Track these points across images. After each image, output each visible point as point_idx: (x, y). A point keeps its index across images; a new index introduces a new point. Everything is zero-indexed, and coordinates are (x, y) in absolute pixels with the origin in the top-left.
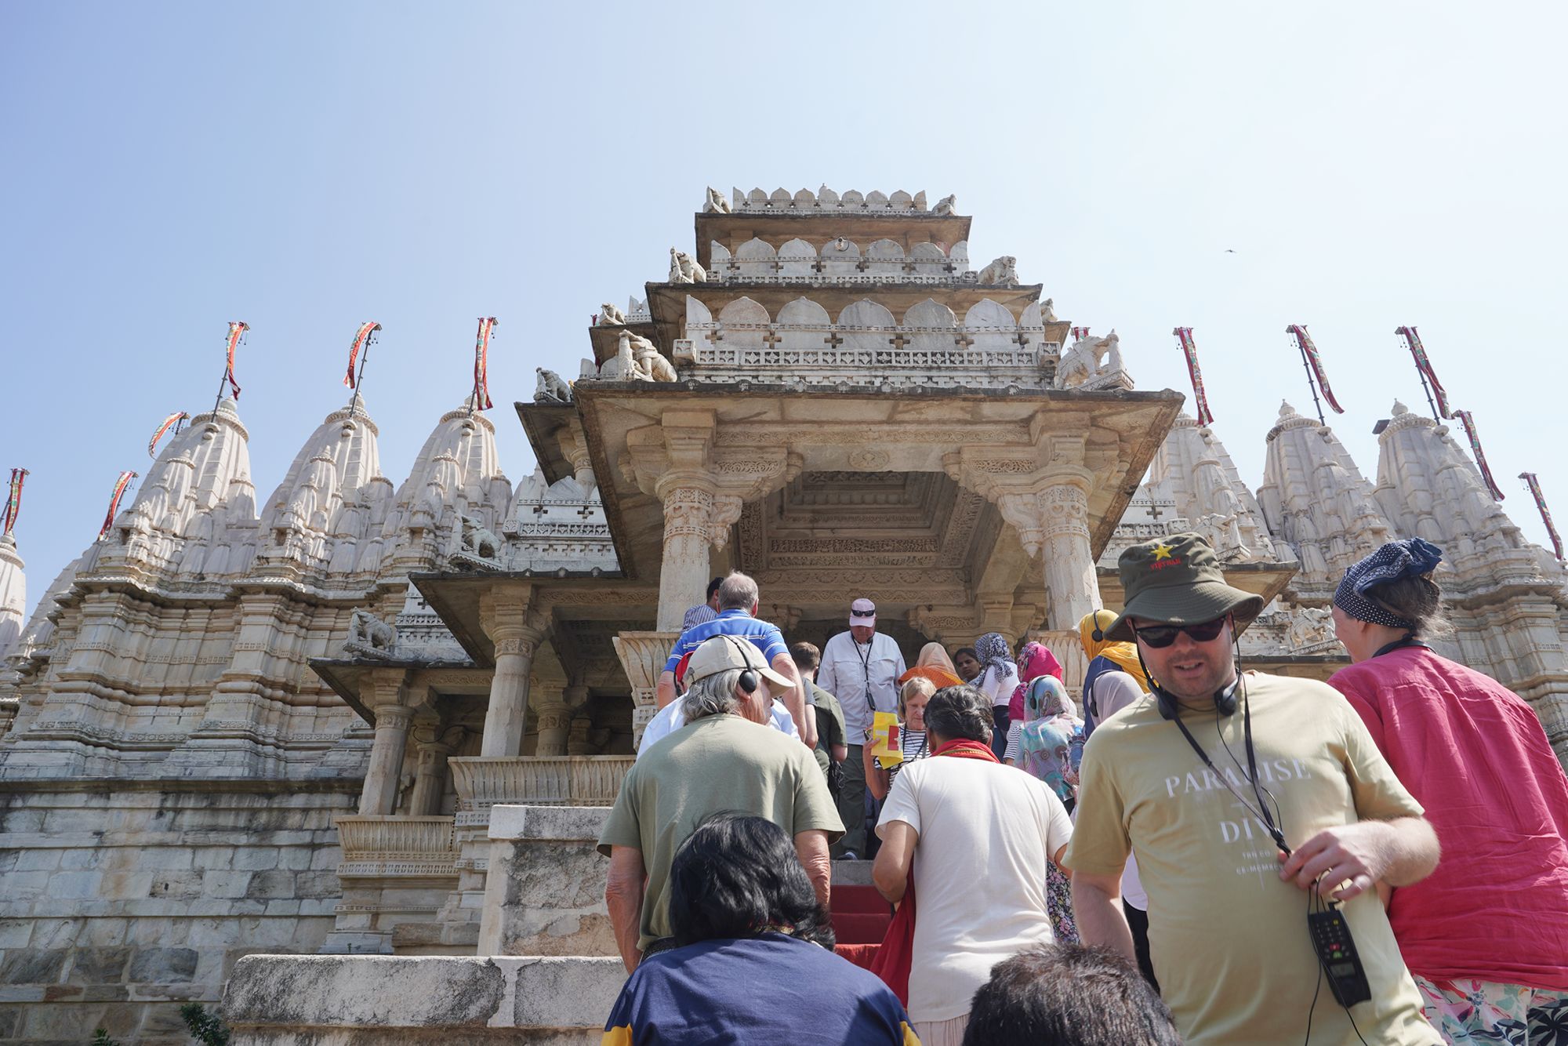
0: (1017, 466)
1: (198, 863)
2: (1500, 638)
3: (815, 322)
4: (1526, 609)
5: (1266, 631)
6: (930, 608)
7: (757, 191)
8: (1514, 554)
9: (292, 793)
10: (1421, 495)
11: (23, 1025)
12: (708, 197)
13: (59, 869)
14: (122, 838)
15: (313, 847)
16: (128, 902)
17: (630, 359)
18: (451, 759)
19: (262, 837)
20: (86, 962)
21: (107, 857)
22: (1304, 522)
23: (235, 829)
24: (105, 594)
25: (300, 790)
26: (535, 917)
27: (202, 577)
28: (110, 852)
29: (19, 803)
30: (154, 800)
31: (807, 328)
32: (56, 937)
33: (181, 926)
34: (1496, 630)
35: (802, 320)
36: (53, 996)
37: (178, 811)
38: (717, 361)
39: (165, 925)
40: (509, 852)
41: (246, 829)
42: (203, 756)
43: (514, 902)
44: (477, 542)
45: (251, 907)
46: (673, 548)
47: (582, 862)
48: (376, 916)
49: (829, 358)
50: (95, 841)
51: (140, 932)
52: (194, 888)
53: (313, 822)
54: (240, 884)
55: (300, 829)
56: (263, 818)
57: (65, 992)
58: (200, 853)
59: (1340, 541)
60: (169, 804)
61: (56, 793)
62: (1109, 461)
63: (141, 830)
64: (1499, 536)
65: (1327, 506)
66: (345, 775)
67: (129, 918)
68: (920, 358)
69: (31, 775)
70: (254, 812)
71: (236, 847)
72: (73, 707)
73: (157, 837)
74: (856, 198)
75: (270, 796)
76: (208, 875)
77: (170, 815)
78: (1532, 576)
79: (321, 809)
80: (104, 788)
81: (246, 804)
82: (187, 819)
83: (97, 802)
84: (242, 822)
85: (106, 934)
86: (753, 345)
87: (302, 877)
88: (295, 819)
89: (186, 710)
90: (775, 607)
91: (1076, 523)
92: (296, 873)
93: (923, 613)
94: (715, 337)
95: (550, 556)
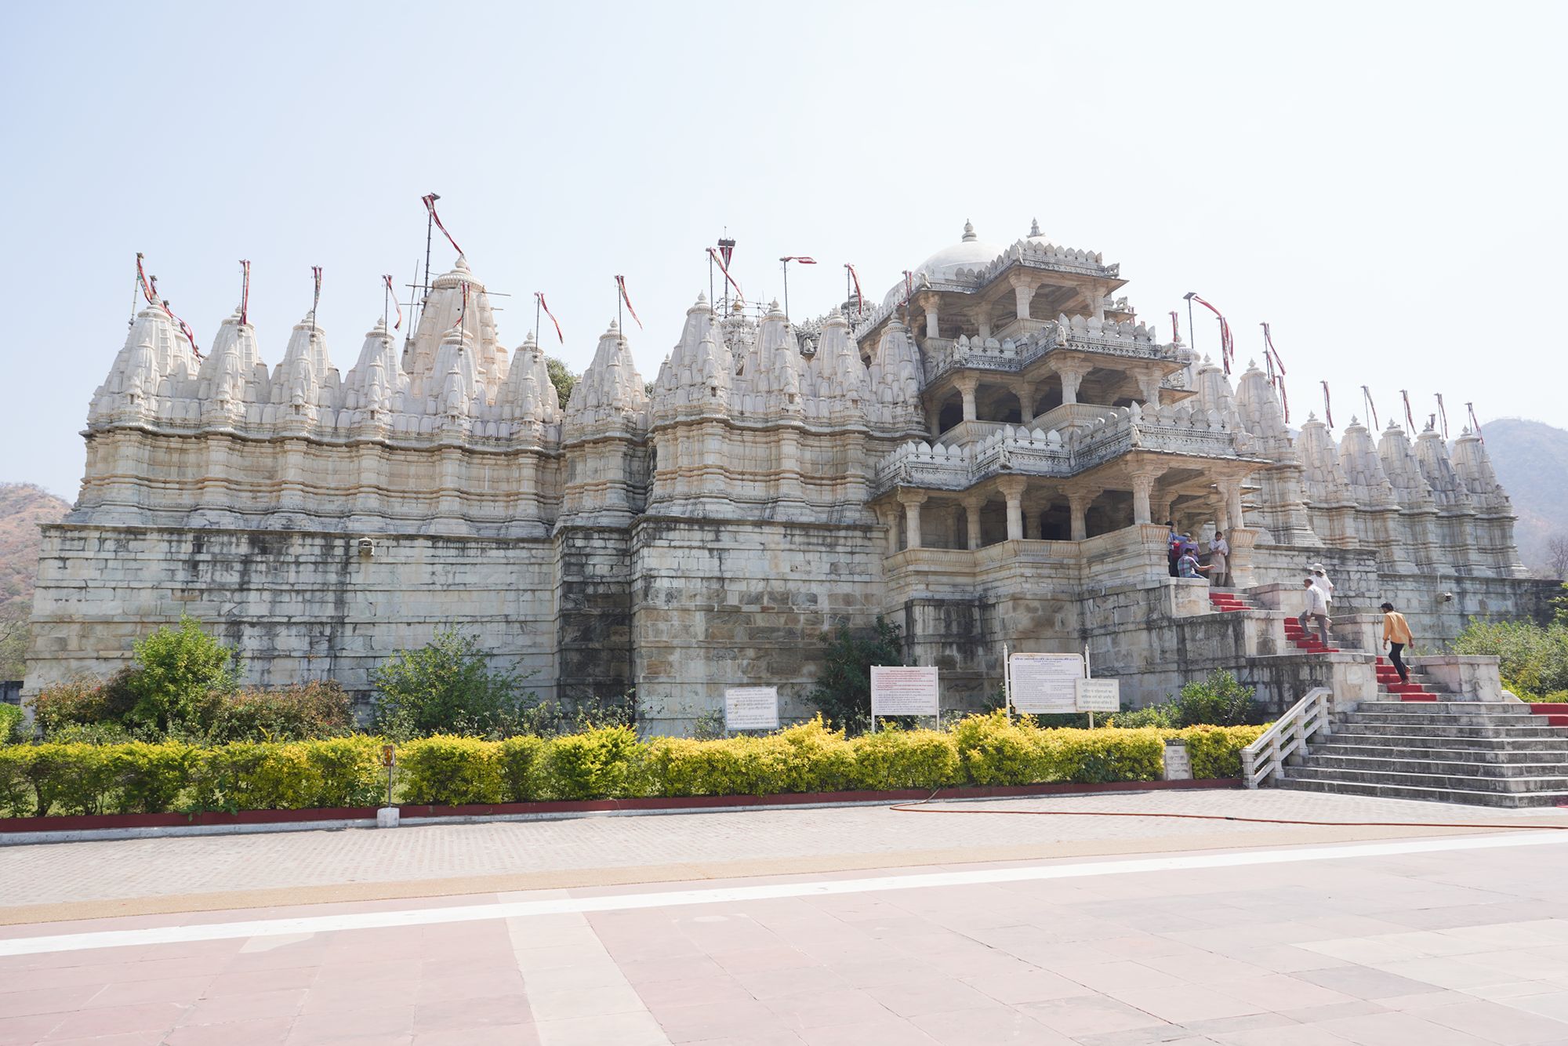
0: (1225, 474)
1: (807, 559)
2: (1276, 485)
3: (1169, 415)
4: (1289, 474)
8: (1290, 450)
9: (839, 530)
11: (755, 621)
13: (749, 559)
14: (773, 546)
15: (852, 553)
16: (784, 574)
19: (832, 546)
20: (772, 596)
21: (768, 554)
23: (818, 544)
24: (715, 423)
25: (843, 529)
27: (742, 413)
28: (769, 552)
29: (723, 529)
30: (782, 530)
31: (1168, 417)
32: (757, 587)
33: (807, 584)
35: (1166, 414)
36: (764, 610)
37: (792, 535)
39: (800, 583)
41: (823, 545)
42: (791, 511)
45: (833, 577)
46: (1140, 495)
48: (927, 585)
50: (762, 547)
51: (791, 586)
52: (808, 569)
53: (849, 543)
54: (826, 568)
55: (845, 545)
56: (829, 540)
57: (768, 608)
58: (806, 554)
60: (789, 532)
61: (738, 525)
63: (778, 544)
64: (1286, 441)
66: (857, 523)
67: (785, 580)
69: (720, 516)
70: (824, 537)
71: (821, 552)
72: (719, 482)
73: (788, 546)
75: (830, 531)
76: (812, 563)
77: (789, 537)
78: (1293, 461)
79: (852, 538)
80: (759, 524)
81: (821, 534)
82: (797, 539)
83: (757, 530)
84: (820, 541)
85: (778, 586)
87: (850, 566)
88: (842, 541)
89: (757, 484)
92: (848, 564)
94: (1142, 419)
95: (1026, 461)
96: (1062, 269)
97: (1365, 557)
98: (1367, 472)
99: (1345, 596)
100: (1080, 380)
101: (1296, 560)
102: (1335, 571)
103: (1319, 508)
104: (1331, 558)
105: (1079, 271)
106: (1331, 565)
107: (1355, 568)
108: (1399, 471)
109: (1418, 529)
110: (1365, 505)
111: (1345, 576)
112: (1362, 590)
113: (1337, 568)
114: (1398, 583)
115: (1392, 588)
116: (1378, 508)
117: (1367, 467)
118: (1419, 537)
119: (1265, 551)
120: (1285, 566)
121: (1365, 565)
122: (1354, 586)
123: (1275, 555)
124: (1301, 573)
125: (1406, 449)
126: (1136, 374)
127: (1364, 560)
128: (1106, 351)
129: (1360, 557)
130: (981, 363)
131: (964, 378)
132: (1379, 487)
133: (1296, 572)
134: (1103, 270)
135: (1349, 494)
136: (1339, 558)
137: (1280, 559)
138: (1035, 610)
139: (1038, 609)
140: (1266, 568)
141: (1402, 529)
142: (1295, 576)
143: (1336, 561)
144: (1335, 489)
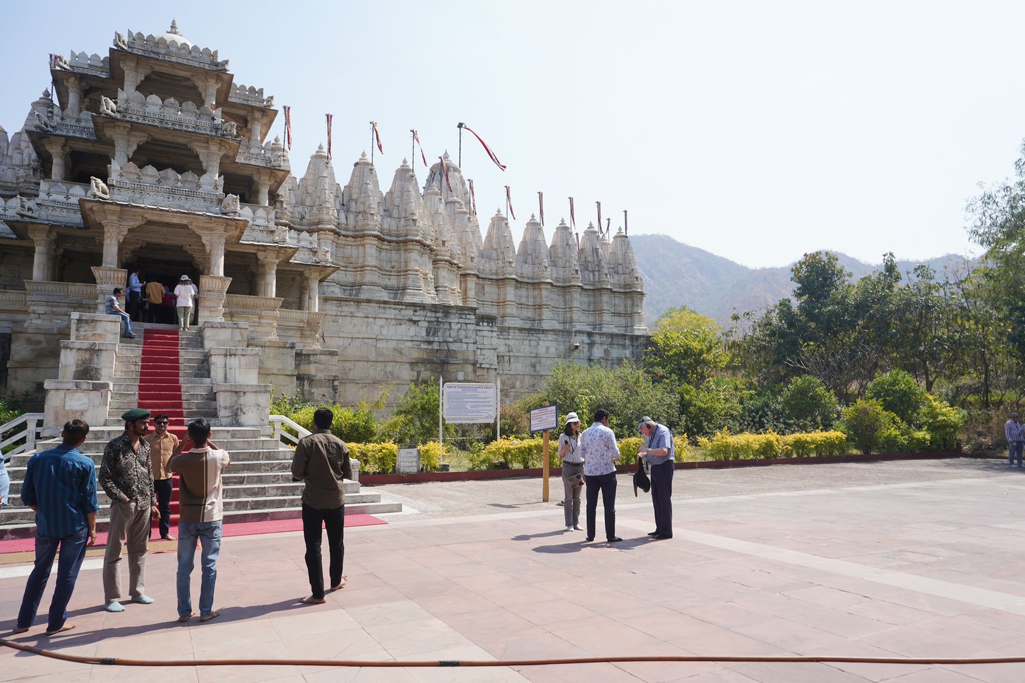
0: (207, 229)
3: (153, 174)
4: (411, 247)
5: (311, 253)
6: (190, 245)
7: (139, 34)
8: (413, 228)
10: (398, 199)
12: (116, 37)
17: (95, 187)
18: (25, 280)
22: (353, 204)
26: (82, 333)
31: (151, 176)
34: (402, 252)
35: (150, 173)
38: (122, 186)
40: (76, 321)
43: (77, 330)
44: (26, 207)
46: (107, 242)
47: (92, 324)
49: (157, 189)
59: (361, 215)
62: (232, 230)
64: (411, 221)
65: (362, 200)
68: (184, 192)
74: (186, 47)
78: (417, 236)
86: (133, 179)
90: (138, 240)
91: (220, 246)
93: (188, 247)
94: (121, 175)
95: (54, 213)
96: (174, 59)
97: (467, 312)
98: (534, 255)
99: (444, 342)
100: (135, 147)
101: (403, 312)
102: (438, 322)
103: (489, 279)
104: (436, 312)
105: (191, 63)
106: (435, 317)
107: (456, 321)
108: (560, 255)
109: (568, 297)
110: (528, 278)
111: (447, 326)
112: (460, 337)
113: (440, 320)
114: (541, 335)
115: (536, 339)
116: (536, 281)
117: (535, 251)
118: (568, 303)
119: (375, 305)
120: (393, 316)
121: (466, 318)
122: (454, 334)
123: (384, 308)
124: (407, 323)
125: (568, 240)
126: (195, 147)
127: (466, 314)
128: (164, 125)
129: (462, 312)
130: (72, 132)
131: (51, 144)
132: (539, 266)
133: (402, 322)
134: (217, 65)
135: (511, 269)
136: (443, 312)
137: (388, 311)
138: (39, 342)
139: (41, 342)
140: (375, 318)
141: (557, 297)
142: (401, 324)
143: (440, 315)
144: (503, 265)
